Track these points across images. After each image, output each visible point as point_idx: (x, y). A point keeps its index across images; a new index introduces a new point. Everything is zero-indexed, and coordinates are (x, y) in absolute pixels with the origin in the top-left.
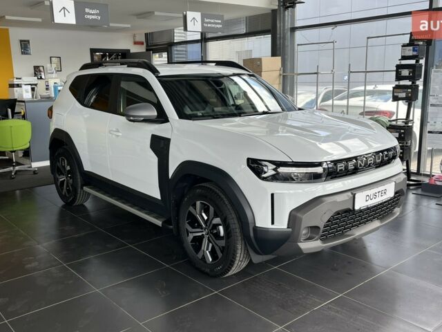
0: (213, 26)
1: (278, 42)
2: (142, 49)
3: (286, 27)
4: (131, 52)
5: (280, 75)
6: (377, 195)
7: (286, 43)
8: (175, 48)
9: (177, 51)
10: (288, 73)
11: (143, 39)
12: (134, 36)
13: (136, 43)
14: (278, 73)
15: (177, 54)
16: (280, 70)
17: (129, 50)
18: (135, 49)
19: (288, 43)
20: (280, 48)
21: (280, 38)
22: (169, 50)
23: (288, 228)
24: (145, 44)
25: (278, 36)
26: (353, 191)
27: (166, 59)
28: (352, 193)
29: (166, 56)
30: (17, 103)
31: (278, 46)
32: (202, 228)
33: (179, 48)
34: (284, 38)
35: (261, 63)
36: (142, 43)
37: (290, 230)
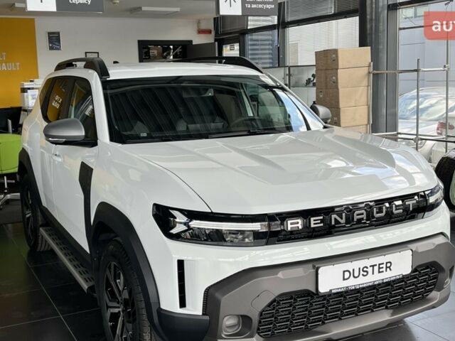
0: (260, 6)
1: (368, 26)
2: (208, 39)
3: (381, 4)
4: (194, 43)
5: (369, 73)
6: (370, 270)
7: (381, 27)
8: (248, 37)
9: (252, 40)
10: (383, 71)
11: (211, 26)
12: (199, 22)
13: (201, 32)
14: (366, 70)
15: (252, 45)
16: (369, 66)
17: (192, 41)
18: (198, 40)
19: (382, 26)
20: (371, 34)
21: (371, 19)
22: (241, 40)
23: (203, 314)
24: (213, 33)
25: (368, 17)
26: (316, 263)
27: (238, 52)
28: (314, 267)
29: (238, 47)
30: (22, 112)
31: (368, 32)
32: (118, 303)
33: (255, 36)
34: (377, 20)
35: (337, 56)
36: (209, 32)
37: (207, 318)
